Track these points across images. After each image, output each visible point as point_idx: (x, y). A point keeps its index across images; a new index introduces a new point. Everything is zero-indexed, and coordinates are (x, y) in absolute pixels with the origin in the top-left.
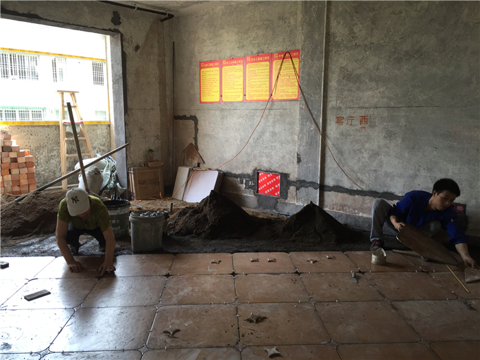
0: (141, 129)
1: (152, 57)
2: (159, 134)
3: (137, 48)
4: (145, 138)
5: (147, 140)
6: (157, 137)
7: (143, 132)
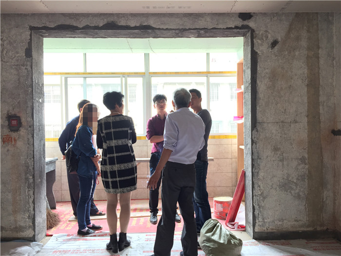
0: (276, 149)
1: (297, 53)
2: (306, 156)
3: (274, 44)
4: (282, 160)
5: (285, 163)
6: (303, 160)
7: (279, 153)
